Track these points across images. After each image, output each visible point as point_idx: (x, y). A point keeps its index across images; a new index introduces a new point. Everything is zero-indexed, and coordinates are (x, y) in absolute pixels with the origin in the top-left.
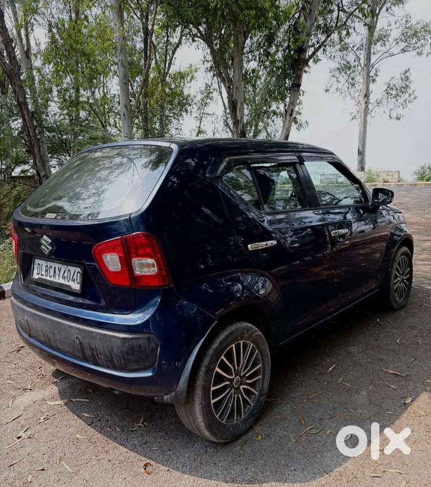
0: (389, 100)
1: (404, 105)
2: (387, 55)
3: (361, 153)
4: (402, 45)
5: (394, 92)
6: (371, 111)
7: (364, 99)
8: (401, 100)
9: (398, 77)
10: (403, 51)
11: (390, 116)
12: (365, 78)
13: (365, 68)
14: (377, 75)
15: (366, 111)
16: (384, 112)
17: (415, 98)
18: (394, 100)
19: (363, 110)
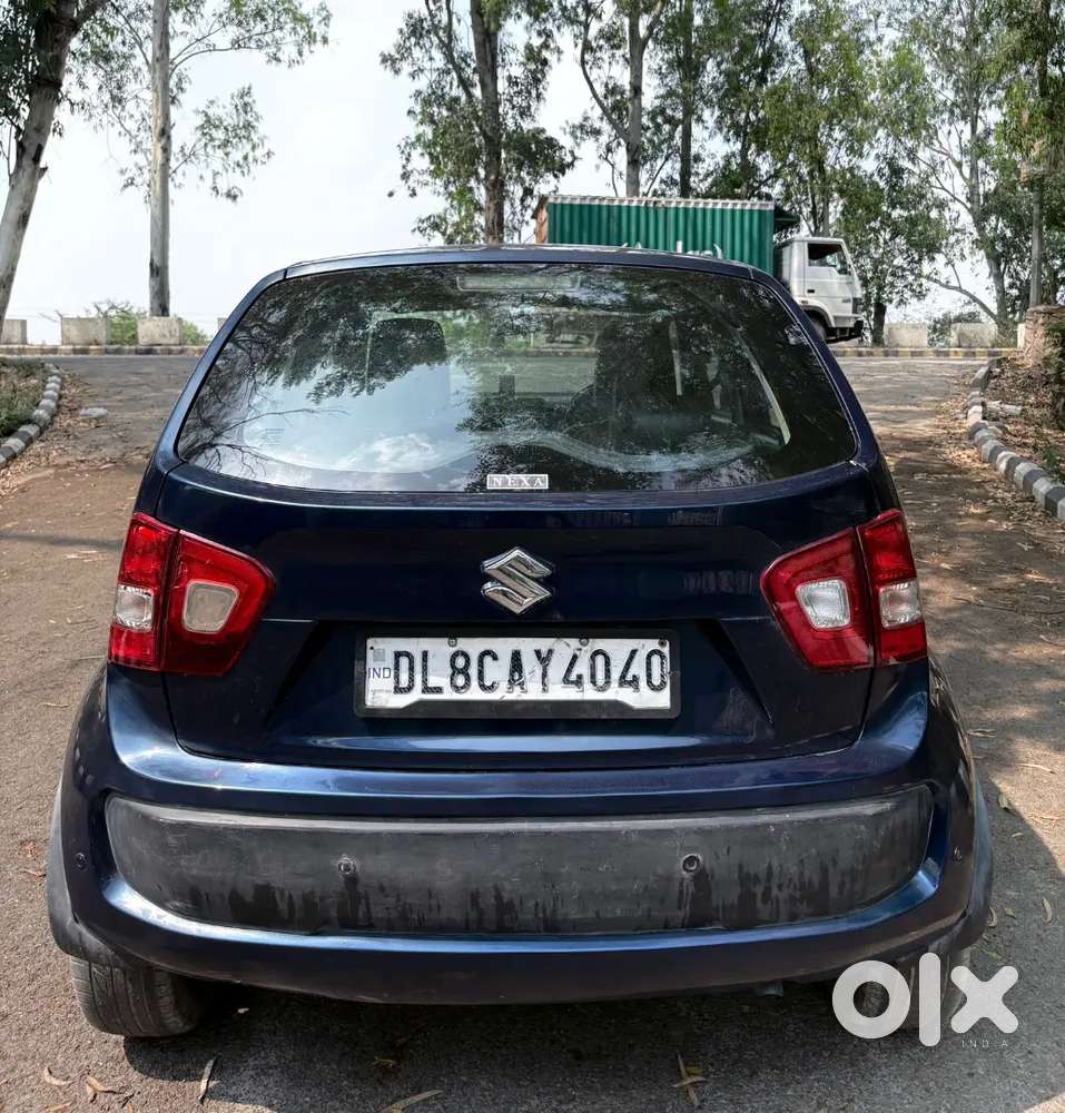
0: (209, 149)
1: (243, 165)
2: (202, 46)
3: (159, 272)
4: (233, 31)
5: (220, 135)
6: (174, 172)
7: (159, 141)
8: (237, 155)
9: (226, 100)
10: (237, 44)
11: (215, 188)
12: (159, 90)
13: (157, 66)
14: (182, 89)
15: (165, 172)
16: (201, 177)
17: (269, 154)
18: (220, 153)
19: (158, 167)
